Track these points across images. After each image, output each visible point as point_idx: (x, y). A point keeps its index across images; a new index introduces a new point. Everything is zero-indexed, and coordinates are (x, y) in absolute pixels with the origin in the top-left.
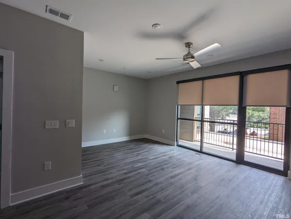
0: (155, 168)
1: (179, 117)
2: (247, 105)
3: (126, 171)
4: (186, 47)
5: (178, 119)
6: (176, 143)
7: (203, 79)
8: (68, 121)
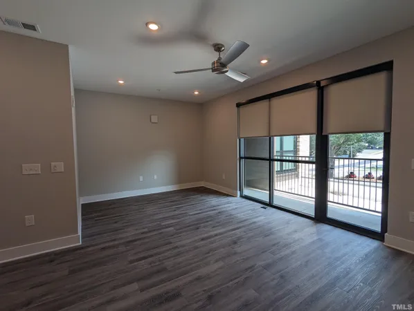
0: (189, 226)
1: (242, 155)
2: (330, 131)
3: (146, 230)
4: (216, 50)
5: (241, 158)
6: (239, 192)
7: (269, 97)
8: (53, 164)
